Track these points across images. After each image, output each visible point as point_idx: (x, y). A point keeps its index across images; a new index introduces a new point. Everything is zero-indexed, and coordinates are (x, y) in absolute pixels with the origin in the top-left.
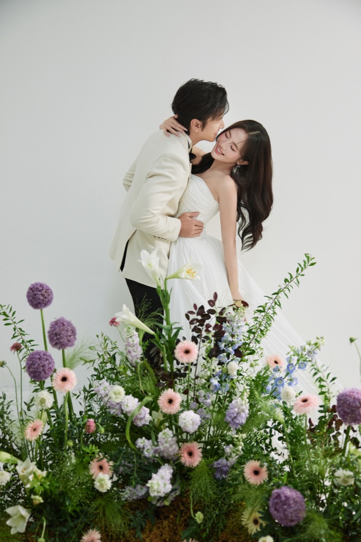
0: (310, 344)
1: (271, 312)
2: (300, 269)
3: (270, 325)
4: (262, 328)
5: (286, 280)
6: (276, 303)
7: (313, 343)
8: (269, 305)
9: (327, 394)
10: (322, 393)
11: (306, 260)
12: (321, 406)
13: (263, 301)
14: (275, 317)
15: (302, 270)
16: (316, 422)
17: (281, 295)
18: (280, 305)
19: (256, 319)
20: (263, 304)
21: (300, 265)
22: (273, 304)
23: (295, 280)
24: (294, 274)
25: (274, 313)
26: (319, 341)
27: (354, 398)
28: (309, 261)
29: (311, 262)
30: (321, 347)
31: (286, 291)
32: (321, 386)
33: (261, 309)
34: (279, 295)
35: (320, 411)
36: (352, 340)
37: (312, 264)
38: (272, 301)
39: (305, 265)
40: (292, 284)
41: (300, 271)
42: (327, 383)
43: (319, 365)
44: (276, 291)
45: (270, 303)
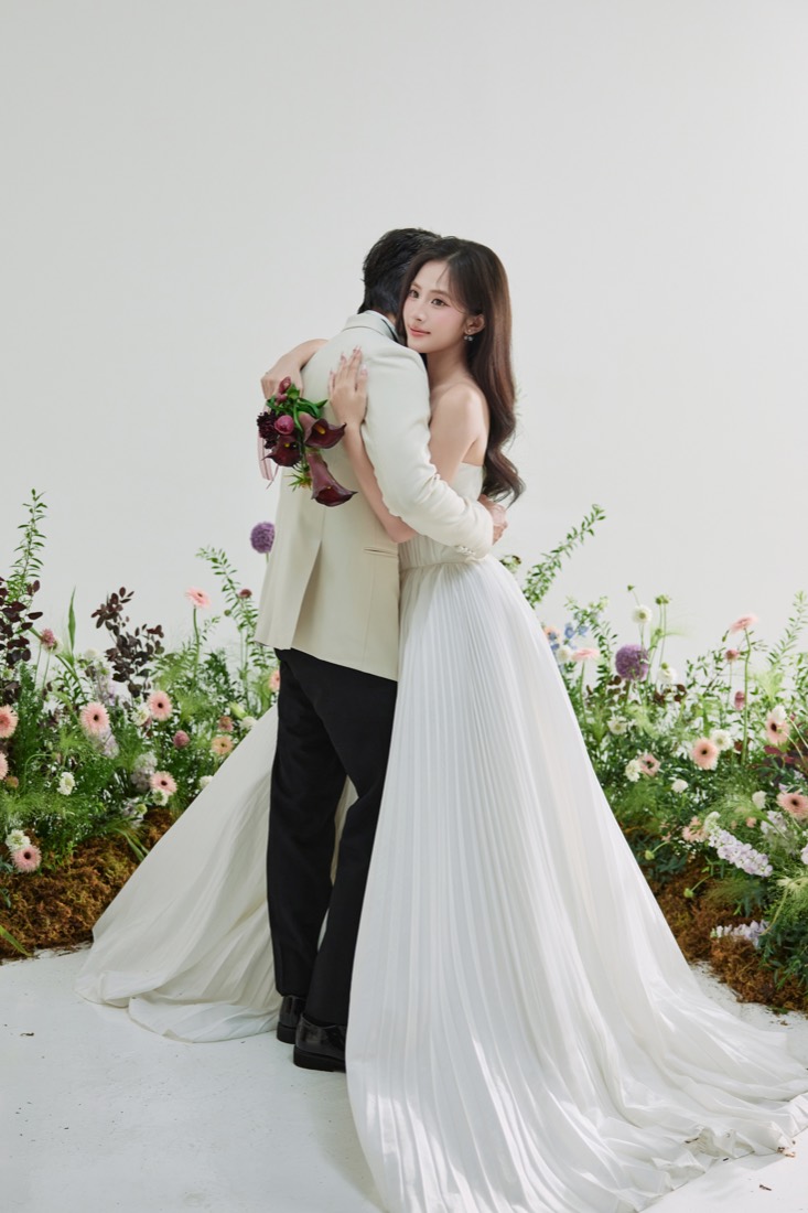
0: (592, 606)
1: (548, 573)
2: (586, 523)
3: (547, 588)
4: (537, 592)
5: (569, 537)
6: (555, 564)
7: (595, 605)
8: (546, 566)
9: (607, 652)
10: (603, 652)
11: (594, 513)
12: (600, 667)
13: (541, 560)
14: (554, 580)
15: (589, 524)
16: (594, 684)
17: (562, 553)
18: (560, 566)
19: (530, 581)
20: (540, 563)
21: (586, 518)
22: (552, 565)
23: (579, 537)
24: (579, 530)
25: (553, 575)
26: (604, 601)
27: (633, 652)
28: (598, 514)
29: (600, 515)
30: (605, 609)
31: (569, 550)
32: (600, 646)
33: (537, 571)
34: (560, 553)
35: (600, 672)
36: (630, 588)
37: (602, 518)
38: (550, 560)
39: (593, 520)
40: (577, 541)
41: (586, 526)
42: (608, 640)
43: (599, 621)
44: (556, 548)
45: (549, 562)
